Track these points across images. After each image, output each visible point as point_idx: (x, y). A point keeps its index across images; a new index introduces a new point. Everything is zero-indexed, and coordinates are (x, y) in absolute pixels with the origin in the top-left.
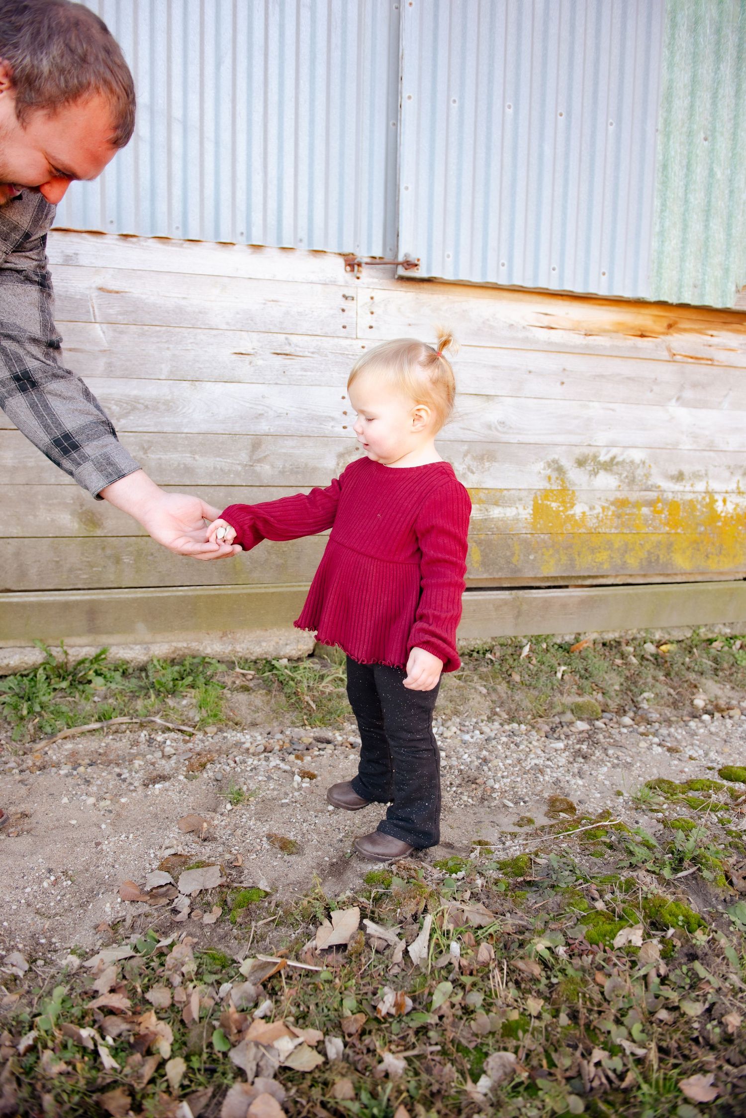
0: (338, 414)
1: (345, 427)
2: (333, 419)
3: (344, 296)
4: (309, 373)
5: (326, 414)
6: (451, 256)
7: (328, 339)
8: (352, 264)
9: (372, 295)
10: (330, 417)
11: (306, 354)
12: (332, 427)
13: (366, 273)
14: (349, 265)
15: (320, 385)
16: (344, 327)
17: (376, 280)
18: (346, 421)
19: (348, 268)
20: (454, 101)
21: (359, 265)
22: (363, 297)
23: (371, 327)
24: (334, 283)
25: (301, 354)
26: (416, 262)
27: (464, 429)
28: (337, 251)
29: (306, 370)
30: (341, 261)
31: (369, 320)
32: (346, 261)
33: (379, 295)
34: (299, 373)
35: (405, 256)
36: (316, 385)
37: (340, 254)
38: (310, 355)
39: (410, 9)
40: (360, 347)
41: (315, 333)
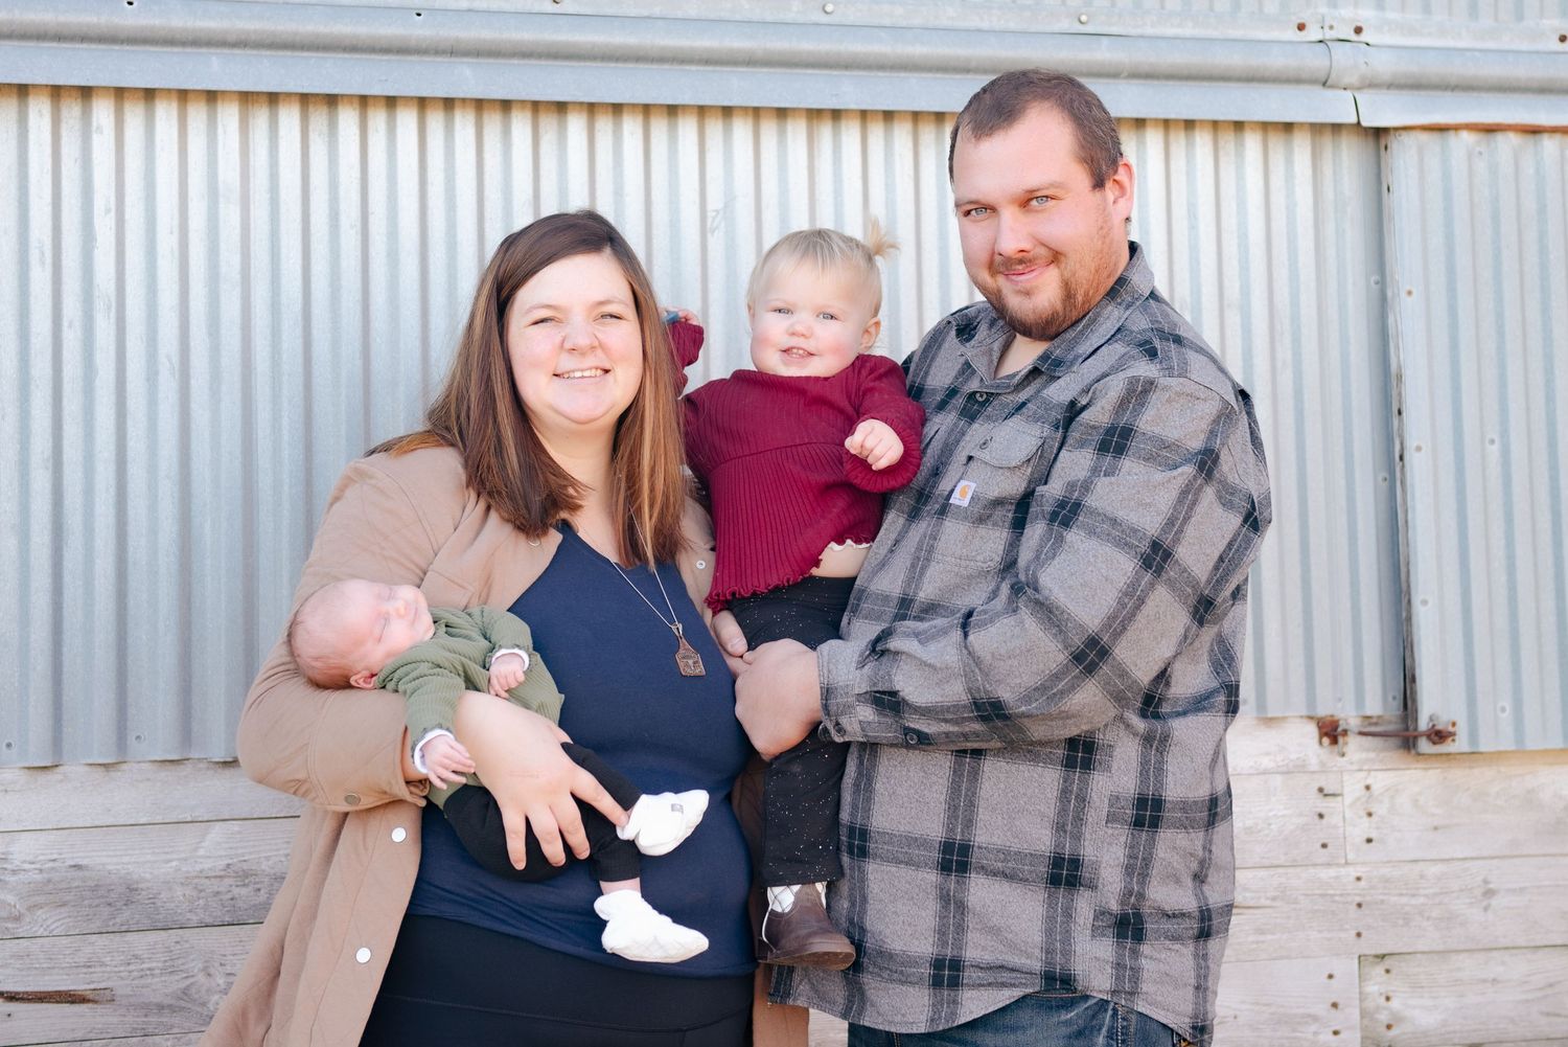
0: (1322, 1009)
1: (1336, 1033)
2: (1315, 1018)
3: (1321, 790)
4: (1269, 937)
5: (1301, 1011)
6: (1508, 708)
7: (1298, 870)
8: (1331, 732)
9: (1369, 782)
10: (1309, 1016)
11: (1263, 902)
12: (1315, 1033)
13: (1354, 746)
14: (1326, 734)
15: (1288, 957)
16: (1324, 846)
17: (1372, 755)
18: (1337, 1019)
19: (1326, 740)
20: (1492, 442)
21: (1345, 733)
22: (1352, 787)
23: (1369, 841)
24: (1300, 768)
25: (1251, 904)
26: (1451, 729)
27: (1548, 1014)
28: (1304, 713)
29: (1260, 931)
30: (1312, 730)
31: (1365, 827)
32: (1320, 728)
33: (1379, 781)
34: (1251, 938)
35: (1431, 719)
36: (1282, 958)
37: (1311, 718)
38: (1268, 903)
39: (1409, 299)
40: (1352, 879)
41: (1276, 862)
